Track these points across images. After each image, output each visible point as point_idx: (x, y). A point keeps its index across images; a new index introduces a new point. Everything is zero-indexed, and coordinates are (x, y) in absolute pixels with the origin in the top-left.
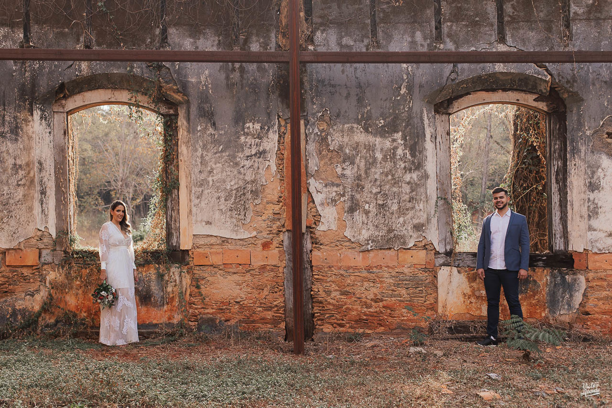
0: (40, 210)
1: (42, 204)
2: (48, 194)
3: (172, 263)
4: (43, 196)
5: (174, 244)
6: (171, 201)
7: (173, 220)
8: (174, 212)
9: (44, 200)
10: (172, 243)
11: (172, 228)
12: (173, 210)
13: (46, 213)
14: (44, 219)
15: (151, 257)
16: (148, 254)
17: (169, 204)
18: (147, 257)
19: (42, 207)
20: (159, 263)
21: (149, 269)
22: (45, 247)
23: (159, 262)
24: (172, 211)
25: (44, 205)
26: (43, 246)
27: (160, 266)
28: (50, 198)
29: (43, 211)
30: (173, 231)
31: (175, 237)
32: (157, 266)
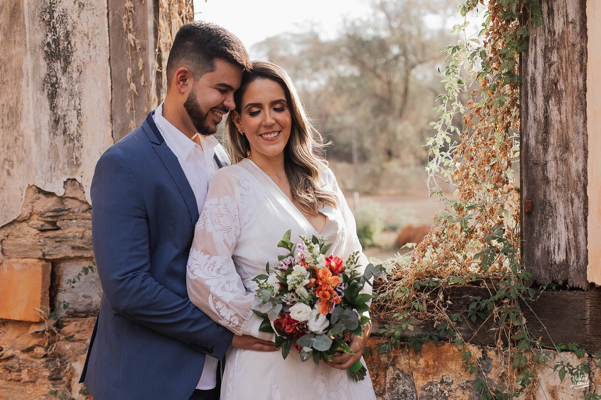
0: (46, 118)
1: (52, 96)
2: (77, 58)
3: (548, 344)
4: (58, 65)
5: (559, 257)
6: (547, 50)
7: (553, 139)
8: (559, 103)
9: (63, 80)
10: (547, 253)
11: (547, 181)
12: (552, 91)
13: (73, 129)
14: (62, 151)
15: (451, 310)
16: (434, 295)
17: (536, 69)
18: (430, 307)
19: (53, 107)
20: (484, 342)
21: (440, 362)
22: (71, 254)
23: (483, 333)
24: (547, 99)
25: (62, 101)
26: (65, 251)
27: (491, 354)
28: (88, 72)
29: (57, 122)
30: (554, 195)
31: (561, 226)
32: (475, 351)
